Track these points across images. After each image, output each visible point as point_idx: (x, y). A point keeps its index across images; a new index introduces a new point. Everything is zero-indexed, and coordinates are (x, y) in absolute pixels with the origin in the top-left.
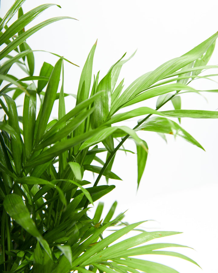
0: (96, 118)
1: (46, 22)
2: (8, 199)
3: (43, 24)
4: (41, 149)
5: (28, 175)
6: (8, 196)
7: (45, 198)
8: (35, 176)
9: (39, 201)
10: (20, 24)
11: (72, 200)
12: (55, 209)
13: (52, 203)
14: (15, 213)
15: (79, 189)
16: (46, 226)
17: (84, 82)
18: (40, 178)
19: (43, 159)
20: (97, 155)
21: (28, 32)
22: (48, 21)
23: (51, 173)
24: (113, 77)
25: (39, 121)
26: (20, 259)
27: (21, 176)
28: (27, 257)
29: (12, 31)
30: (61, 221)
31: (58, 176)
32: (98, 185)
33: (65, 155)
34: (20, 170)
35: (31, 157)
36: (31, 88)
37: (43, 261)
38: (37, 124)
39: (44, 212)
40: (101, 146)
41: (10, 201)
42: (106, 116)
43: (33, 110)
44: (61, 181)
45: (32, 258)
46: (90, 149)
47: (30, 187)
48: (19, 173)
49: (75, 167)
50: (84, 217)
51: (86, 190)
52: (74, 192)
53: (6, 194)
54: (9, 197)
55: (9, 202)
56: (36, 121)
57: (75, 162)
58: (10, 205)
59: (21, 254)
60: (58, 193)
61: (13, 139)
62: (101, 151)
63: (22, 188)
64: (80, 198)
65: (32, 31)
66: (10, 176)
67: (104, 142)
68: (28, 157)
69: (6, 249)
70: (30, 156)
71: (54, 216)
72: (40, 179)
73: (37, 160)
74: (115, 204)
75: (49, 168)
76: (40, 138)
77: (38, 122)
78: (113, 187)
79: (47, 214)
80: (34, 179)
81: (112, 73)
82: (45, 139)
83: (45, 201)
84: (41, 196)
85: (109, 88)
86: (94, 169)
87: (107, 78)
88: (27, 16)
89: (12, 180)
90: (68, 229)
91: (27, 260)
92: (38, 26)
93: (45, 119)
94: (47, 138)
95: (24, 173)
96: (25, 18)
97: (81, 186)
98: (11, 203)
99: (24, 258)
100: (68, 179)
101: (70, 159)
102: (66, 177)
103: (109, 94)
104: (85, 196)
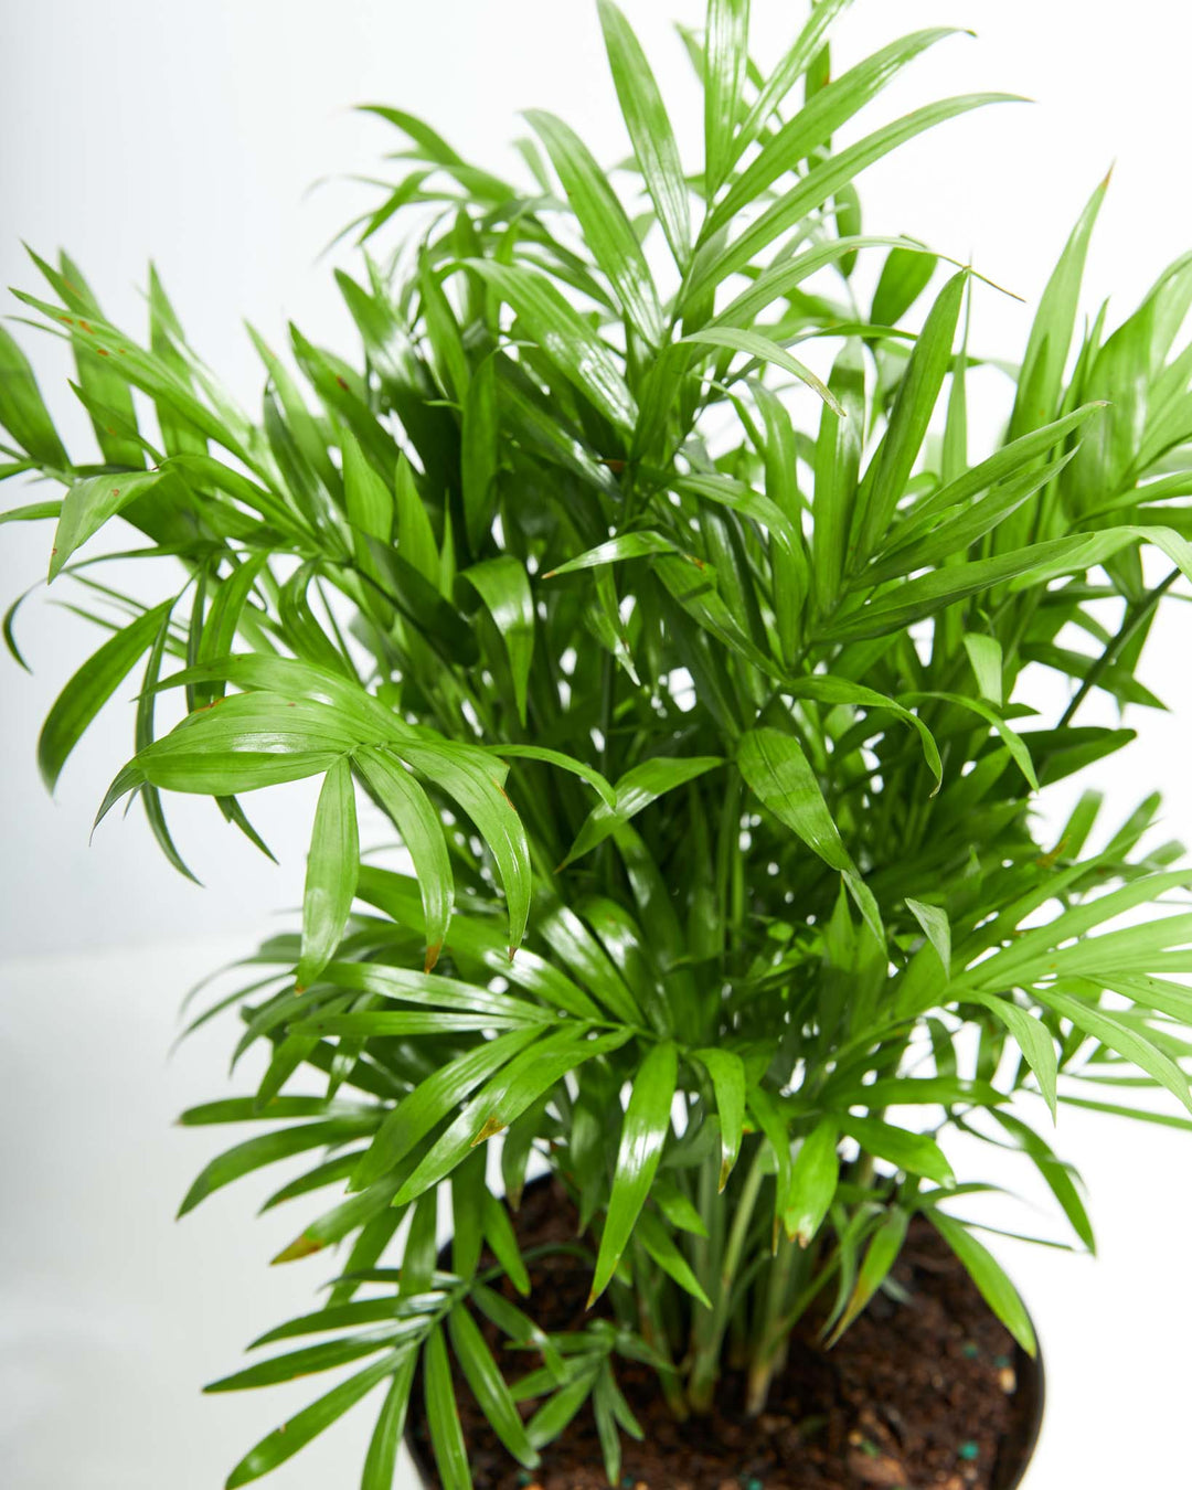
0: (1083, 476)
1: (915, 121)
2: (753, 746)
3: (901, 127)
4: (870, 586)
5: (820, 670)
6: (750, 734)
7: (876, 750)
8: (840, 675)
9: (850, 760)
10: (817, 122)
11: (968, 768)
12: (906, 796)
13: (898, 775)
14: (775, 792)
15: (994, 732)
16: (871, 850)
17: (1045, 342)
18: (862, 682)
19: (876, 623)
20: (1087, 606)
21: (848, 159)
22: (921, 117)
23: (902, 664)
24: (1162, 316)
25: (870, 485)
26: (776, 945)
27: (797, 671)
28: (801, 943)
29: (789, 147)
30: (927, 838)
31: (926, 677)
32: (1076, 722)
33: (955, 613)
34: (796, 651)
35: (835, 611)
36: (848, 361)
37: (855, 960)
38: (864, 494)
39: (866, 802)
40: (1098, 577)
41: (760, 752)
42: (1121, 472)
43: (852, 447)
44: (934, 698)
45: (817, 947)
46: (1055, 586)
47: (825, 710)
48: (793, 660)
49: (984, 656)
50: (1014, 833)
51: (1018, 738)
52: (977, 740)
53: (742, 727)
54: (755, 737)
55: (757, 755)
56: (859, 486)
57: (988, 634)
58: (761, 763)
59: (782, 932)
60: (920, 742)
61: (777, 545)
62: (1099, 594)
63: (797, 713)
64: (996, 762)
65: (861, 155)
66: (763, 670)
67: (1109, 565)
68: (827, 610)
69: (729, 913)
70: (831, 605)
71: (901, 819)
72: (863, 689)
73: (856, 624)
74: (1150, 804)
75: (893, 649)
76: (869, 548)
77: (867, 491)
78: (1128, 735)
79: (877, 812)
80: (844, 688)
81: (1161, 302)
82: (888, 555)
83: (872, 762)
84: (860, 744)
85: (1142, 360)
86: (1066, 662)
87: (1140, 324)
88: (846, 88)
89: (766, 680)
90: (948, 867)
91: (801, 951)
92: (883, 137)
93: (890, 484)
94: (897, 549)
95: (806, 664)
96: (837, 95)
97: (1000, 721)
98: (763, 758)
99: (791, 944)
100: (963, 693)
101: (972, 624)
102: (952, 686)
103: (1140, 384)
104: (1012, 762)
